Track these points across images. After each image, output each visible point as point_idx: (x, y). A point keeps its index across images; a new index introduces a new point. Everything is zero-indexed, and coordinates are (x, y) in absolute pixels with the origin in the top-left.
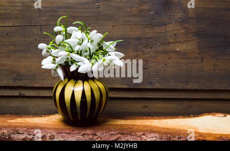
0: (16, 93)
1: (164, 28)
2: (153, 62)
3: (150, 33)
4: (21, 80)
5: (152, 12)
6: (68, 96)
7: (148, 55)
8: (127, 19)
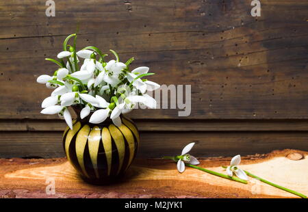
0: (23, 127)
1: (219, 35)
2: (204, 84)
3: (200, 42)
4: (28, 110)
5: (204, 14)
6: (80, 150)
7: (199, 74)
8: (169, 24)
